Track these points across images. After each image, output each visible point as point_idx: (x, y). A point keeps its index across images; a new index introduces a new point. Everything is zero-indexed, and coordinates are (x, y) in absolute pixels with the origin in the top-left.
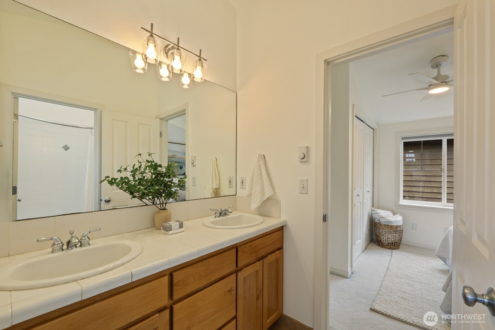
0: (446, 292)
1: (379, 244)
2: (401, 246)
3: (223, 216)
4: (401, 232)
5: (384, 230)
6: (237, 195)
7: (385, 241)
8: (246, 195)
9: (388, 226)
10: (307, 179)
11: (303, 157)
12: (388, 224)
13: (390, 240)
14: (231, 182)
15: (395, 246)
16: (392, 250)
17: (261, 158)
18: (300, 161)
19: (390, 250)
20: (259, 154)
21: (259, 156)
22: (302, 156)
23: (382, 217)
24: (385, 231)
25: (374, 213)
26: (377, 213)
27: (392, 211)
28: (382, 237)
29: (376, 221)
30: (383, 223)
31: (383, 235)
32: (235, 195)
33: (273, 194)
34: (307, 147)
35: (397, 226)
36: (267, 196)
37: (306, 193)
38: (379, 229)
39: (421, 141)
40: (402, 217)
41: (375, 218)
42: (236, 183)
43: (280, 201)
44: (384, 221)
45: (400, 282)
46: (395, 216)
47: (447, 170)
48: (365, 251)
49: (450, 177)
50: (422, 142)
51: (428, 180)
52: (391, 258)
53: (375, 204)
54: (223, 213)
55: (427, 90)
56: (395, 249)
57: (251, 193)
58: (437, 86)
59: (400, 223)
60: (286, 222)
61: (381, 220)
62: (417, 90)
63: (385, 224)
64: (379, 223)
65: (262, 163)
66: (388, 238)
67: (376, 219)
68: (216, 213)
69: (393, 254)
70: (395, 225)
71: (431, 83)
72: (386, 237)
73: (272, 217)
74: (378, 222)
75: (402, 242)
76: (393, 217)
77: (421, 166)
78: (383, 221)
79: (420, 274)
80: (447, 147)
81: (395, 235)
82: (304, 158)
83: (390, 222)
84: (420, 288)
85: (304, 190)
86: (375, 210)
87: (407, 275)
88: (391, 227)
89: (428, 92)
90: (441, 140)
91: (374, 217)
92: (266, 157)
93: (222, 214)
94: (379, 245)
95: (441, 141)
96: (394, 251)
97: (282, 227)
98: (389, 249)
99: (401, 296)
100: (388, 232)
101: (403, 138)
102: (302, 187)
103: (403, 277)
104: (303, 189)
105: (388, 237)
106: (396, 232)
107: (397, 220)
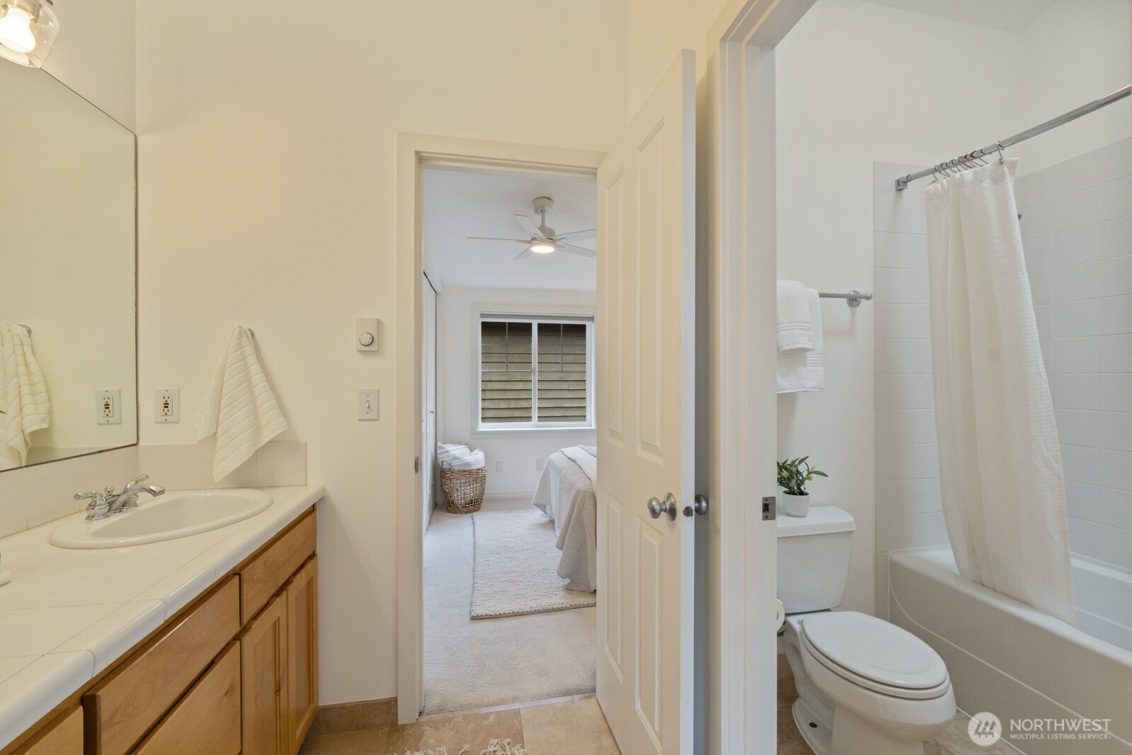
0: (561, 549)
1: (449, 508)
2: (483, 504)
3: (120, 510)
4: (483, 478)
5: (458, 482)
6: (141, 443)
7: (461, 500)
8: (199, 438)
9: (464, 471)
10: (379, 389)
11: (371, 340)
12: (465, 469)
13: (467, 497)
14: (114, 407)
15: (473, 506)
16: (471, 514)
17: (245, 338)
18: (359, 351)
19: (469, 515)
20: (240, 327)
21: (240, 333)
22: (367, 339)
23: (455, 458)
24: (460, 483)
25: (441, 453)
26: (447, 451)
27: (466, 444)
28: (455, 495)
29: (446, 466)
30: (456, 469)
31: (457, 490)
32: (135, 445)
33: (287, 428)
34: (378, 321)
35: (478, 470)
36: (268, 435)
37: (376, 418)
38: (451, 480)
39: (505, 323)
40: (482, 453)
41: (442, 462)
42: (137, 407)
43: (306, 443)
44: (459, 463)
45: (498, 560)
46: (474, 452)
47: (538, 372)
48: (430, 528)
49: (543, 382)
50: (507, 325)
51: (503, 388)
52: (474, 527)
53: (440, 436)
54: (116, 503)
55: (530, 245)
56: (475, 511)
57: (215, 434)
58: (542, 241)
59: (481, 465)
60: (324, 490)
61: (455, 463)
62: (517, 241)
63: (460, 469)
64: (451, 471)
65: (248, 350)
66: (465, 494)
67: (445, 463)
68: (92, 506)
69: (475, 520)
70: (475, 467)
71: (536, 236)
72: (462, 493)
73: (279, 486)
74: (448, 467)
75: (485, 496)
76: (471, 456)
77: (505, 364)
78: (456, 465)
79: (519, 538)
80: (538, 335)
81: (475, 486)
82: (371, 345)
83: (468, 464)
84: (525, 558)
85: (370, 412)
86: (443, 445)
87: (504, 546)
88: (470, 472)
89: (529, 248)
90: (531, 324)
91: (440, 460)
92: (257, 336)
93: (115, 506)
94: (450, 512)
95: (529, 326)
96: (475, 514)
97: (313, 509)
98: (466, 513)
99: (507, 579)
100: (466, 483)
101: (482, 316)
102: (367, 406)
103: (500, 550)
104: (368, 410)
105: (462, 492)
106: (476, 480)
107: (476, 459)
